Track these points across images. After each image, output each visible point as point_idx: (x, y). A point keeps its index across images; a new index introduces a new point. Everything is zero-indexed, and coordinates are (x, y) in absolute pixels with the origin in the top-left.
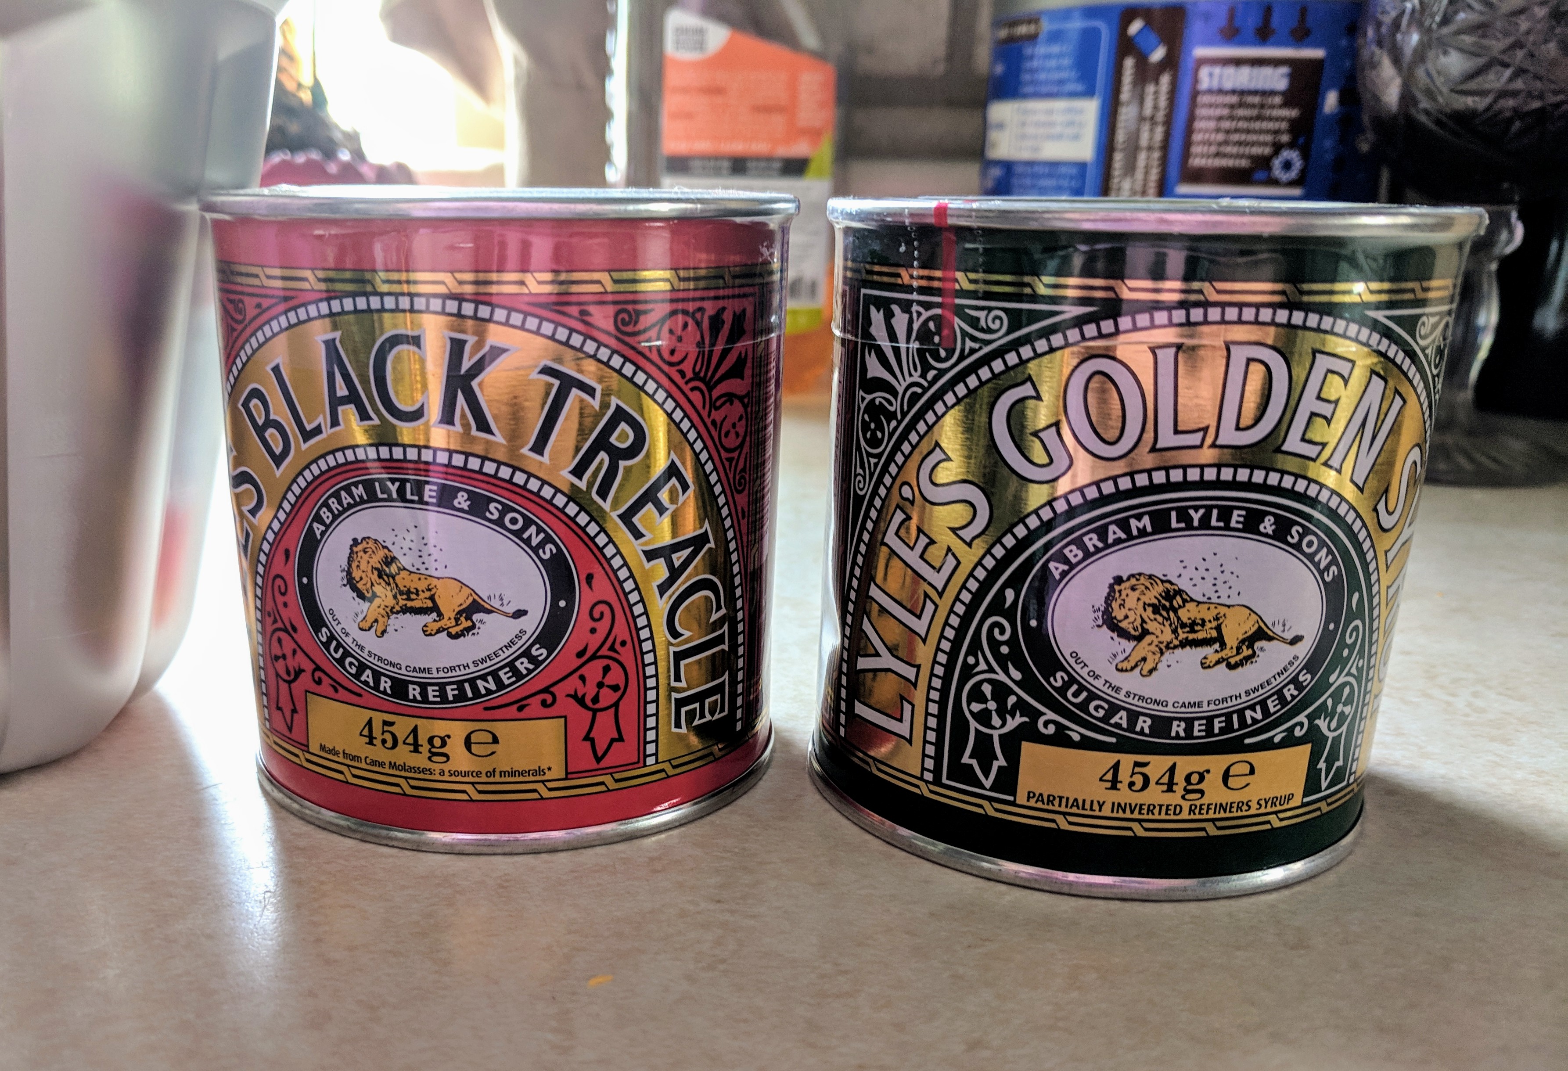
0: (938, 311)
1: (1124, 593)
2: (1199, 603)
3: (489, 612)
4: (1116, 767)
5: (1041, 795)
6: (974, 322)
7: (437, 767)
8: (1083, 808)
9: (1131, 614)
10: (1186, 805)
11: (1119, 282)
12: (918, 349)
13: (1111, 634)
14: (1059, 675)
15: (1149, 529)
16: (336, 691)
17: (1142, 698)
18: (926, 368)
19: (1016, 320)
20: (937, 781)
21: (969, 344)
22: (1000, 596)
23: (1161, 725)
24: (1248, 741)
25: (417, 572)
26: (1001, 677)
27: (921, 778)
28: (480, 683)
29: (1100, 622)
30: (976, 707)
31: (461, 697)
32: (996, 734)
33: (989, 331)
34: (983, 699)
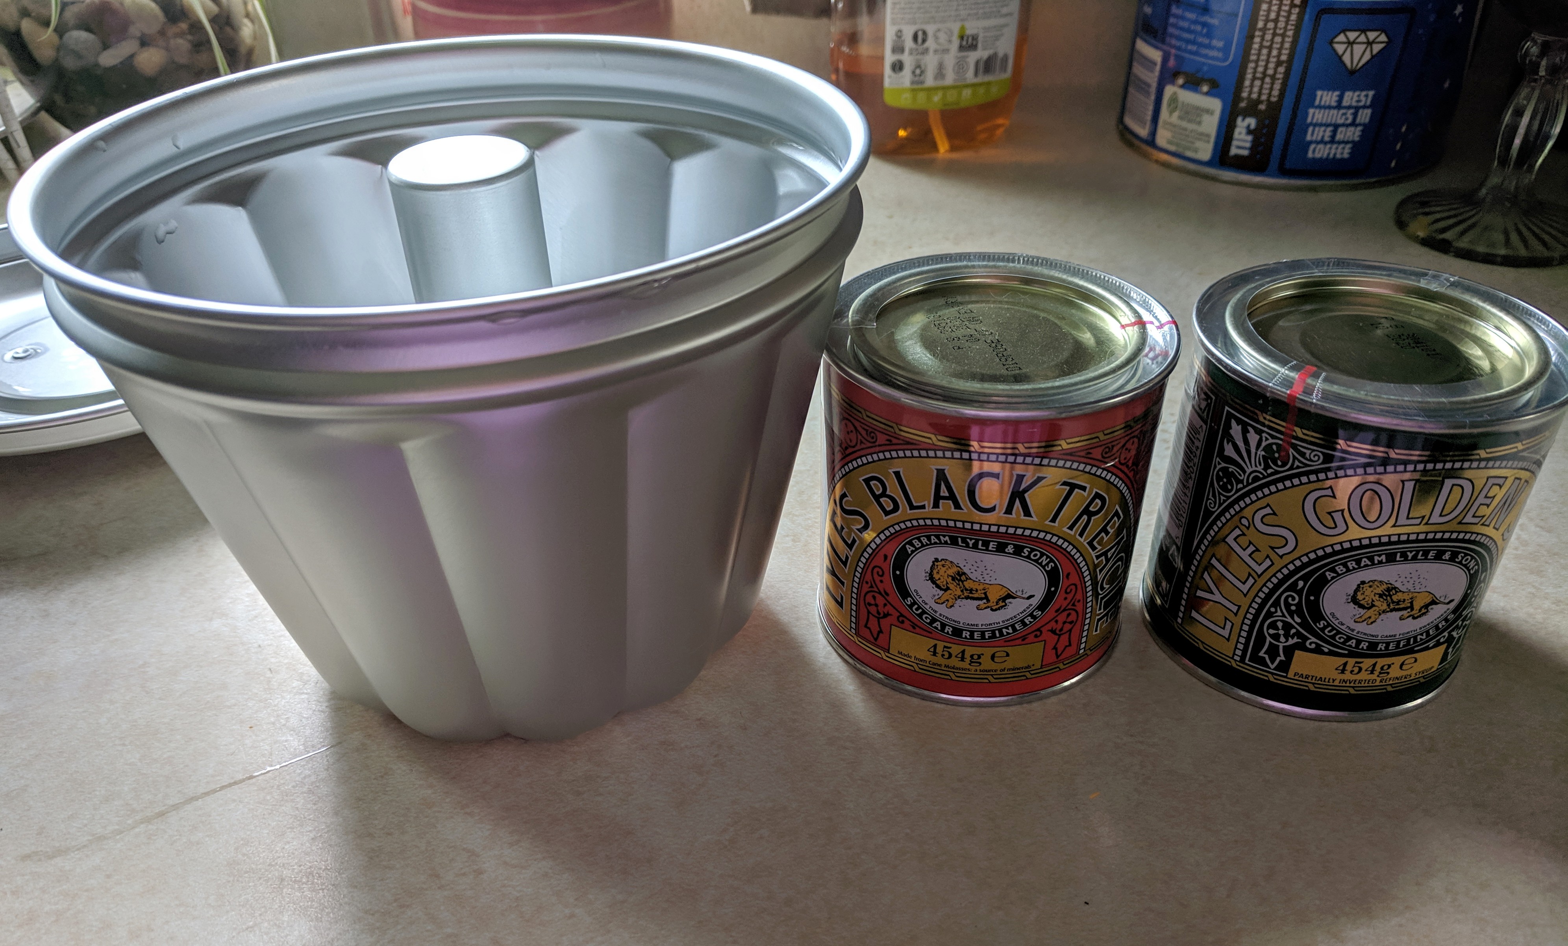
0: (1280, 442)
1: (1365, 589)
2: (1404, 592)
3: (1014, 598)
4: (1345, 664)
5: (1302, 674)
6: (1303, 455)
7: (973, 668)
8: (1324, 681)
9: (1367, 598)
10: (1379, 679)
11: (1391, 450)
12: (1263, 456)
13: (1354, 606)
14: (1322, 622)
15: (1384, 561)
16: (914, 628)
17: (1365, 634)
18: (1267, 466)
19: (1329, 459)
20: (1242, 660)
21: (1297, 463)
22: (1295, 583)
23: (1373, 645)
24: (1416, 649)
25: (979, 582)
26: (1289, 620)
27: (1232, 658)
28: (1004, 631)
29: (1349, 600)
30: (1272, 631)
31: (993, 636)
32: (1281, 645)
33: (1311, 460)
34: (1277, 629)
